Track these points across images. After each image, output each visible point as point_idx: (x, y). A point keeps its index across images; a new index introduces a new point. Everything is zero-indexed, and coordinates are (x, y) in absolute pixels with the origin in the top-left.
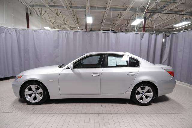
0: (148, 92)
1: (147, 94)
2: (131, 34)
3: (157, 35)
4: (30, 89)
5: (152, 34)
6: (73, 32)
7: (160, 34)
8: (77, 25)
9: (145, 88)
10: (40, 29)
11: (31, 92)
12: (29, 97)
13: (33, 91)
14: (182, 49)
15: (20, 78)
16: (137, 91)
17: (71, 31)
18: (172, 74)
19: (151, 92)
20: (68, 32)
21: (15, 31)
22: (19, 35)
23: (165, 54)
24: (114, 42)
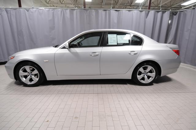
0: (151, 72)
1: (149, 74)
2: (135, 12)
3: (163, 13)
4: (25, 71)
5: (158, 12)
6: (70, 11)
7: (166, 12)
8: (75, 4)
9: (147, 68)
10: (33, 8)
11: (26, 74)
12: (24, 79)
13: (28, 73)
14: (190, 28)
15: (12, 58)
16: (139, 71)
17: (68, 9)
18: (177, 52)
19: (154, 72)
20: (64, 10)
21: (6, 11)
22: (10, 15)
23: (171, 34)
24: (116, 21)
